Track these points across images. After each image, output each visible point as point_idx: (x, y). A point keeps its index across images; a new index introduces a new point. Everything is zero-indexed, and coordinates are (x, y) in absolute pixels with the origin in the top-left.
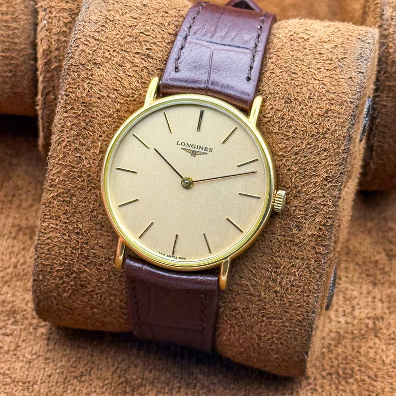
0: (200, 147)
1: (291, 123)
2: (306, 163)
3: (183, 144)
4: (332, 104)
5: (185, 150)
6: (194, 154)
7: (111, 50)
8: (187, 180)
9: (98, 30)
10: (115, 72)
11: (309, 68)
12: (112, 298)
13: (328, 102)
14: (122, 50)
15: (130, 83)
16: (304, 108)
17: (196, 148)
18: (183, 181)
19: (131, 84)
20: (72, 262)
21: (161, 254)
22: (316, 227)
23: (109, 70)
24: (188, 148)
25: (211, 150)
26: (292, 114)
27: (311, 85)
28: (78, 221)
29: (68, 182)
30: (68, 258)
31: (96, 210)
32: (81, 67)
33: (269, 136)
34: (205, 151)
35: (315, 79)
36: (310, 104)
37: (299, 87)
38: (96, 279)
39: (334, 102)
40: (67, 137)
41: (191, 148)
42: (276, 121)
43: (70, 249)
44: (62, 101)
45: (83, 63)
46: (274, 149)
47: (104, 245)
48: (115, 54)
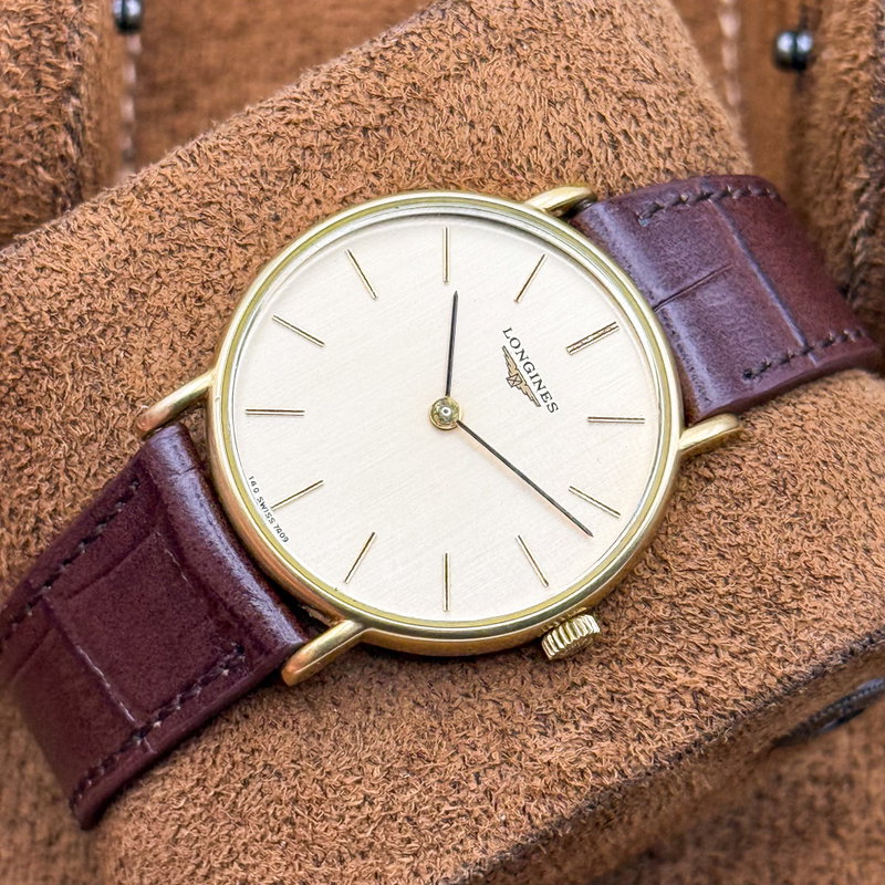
0: (540, 381)
1: (744, 526)
2: (691, 625)
3: (515, 343)
4: (853, 577)
5: (507, 355)
6: (515, 380)
7: (564, 63)
8: (452, 407)
9: (576, 9)
10: (531, 101)
11: (873, 480)
12: (45, 487)
13: (851, 566)
14: (582, 83)
15: (535, 147)
16: (797, 528)
17: (532, 374)
18: (443, 402)
19: (534, 151)
20: (57, 334)
21: (254, 483)
22: (578, 760)
23: (522, 86)
24: (517, 358)
25: (553, 407)
26: (763, 515)
27: (850, 508)
28: (158, 275)
29: (222, 188)
30: (61, 320)
31: (216, 292)
32: (481, 26)
33: (679, 507)
34: (542, 398)
35: (866, 507)
36: (814, 533)
37: (823, 487)
38: (65, 416)
39: (862, 577)
40: (314, 112)
41: (520, 365)
42: (723, 493)
43: (85, 308)
44: (380, 45)
45: (492, 23)
46: (663, 537)
47: (154, 368)
48: (562, 73)
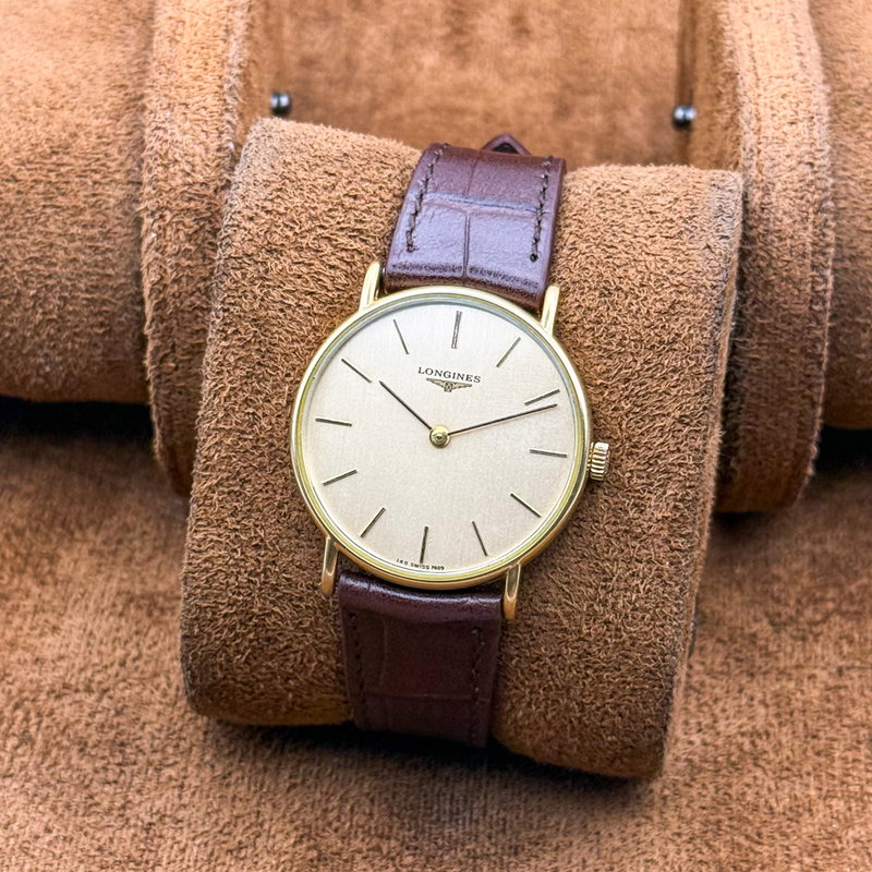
0: (459, 375)
1: (613, 329)
2: (644, 396)
3: (429, 371)
4: (681, 293)
5: (433, 381)
6: (448, 387)
9: (270, 197)
11: (635, 237)
13: (673, 289)
16: (634, 302)
17: (452, 376)
20: (249, 599)
22: (668, 504)
24: (438, 377)
25: (477, 379)
26: (614, 314)
27: (643, 264)
28: (257, 526)
29: (235, 460)
30: (242, 591)
31: (287, 503)
32: (245, 259)
33: (578, 354)
34: (468, 381)
35: (648, 254)
36: (643, 295)
37: (622, 269)
38: (294, 624)
39: (684, 288)
40: (230, 382)
41: (443, 378)
42: (587, 327)
43: (246, 575)
44: (218, 321)
45: (250, 252)
46: (587, 375)
47: (304, 564)
